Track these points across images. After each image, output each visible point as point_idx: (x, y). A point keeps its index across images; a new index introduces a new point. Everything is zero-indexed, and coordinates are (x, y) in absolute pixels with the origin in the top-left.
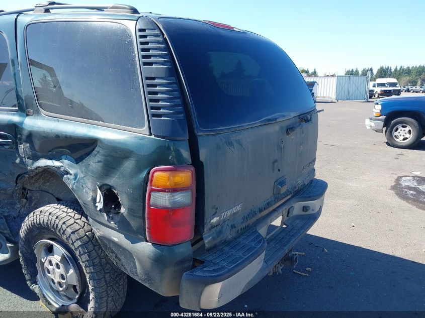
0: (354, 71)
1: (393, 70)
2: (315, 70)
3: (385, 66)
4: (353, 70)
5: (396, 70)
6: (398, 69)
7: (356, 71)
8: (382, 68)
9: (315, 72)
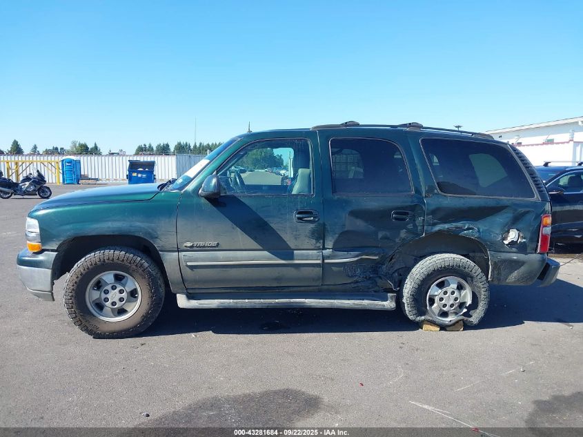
0: (147, 146)
1: (192, 147)
2: (95, 144)
3: (183, 142)
4: (145, 145)
5: (195, 146)
6: (198, 146)
7: (150, 147)
8: (179, 144)
9: (96, 147)
